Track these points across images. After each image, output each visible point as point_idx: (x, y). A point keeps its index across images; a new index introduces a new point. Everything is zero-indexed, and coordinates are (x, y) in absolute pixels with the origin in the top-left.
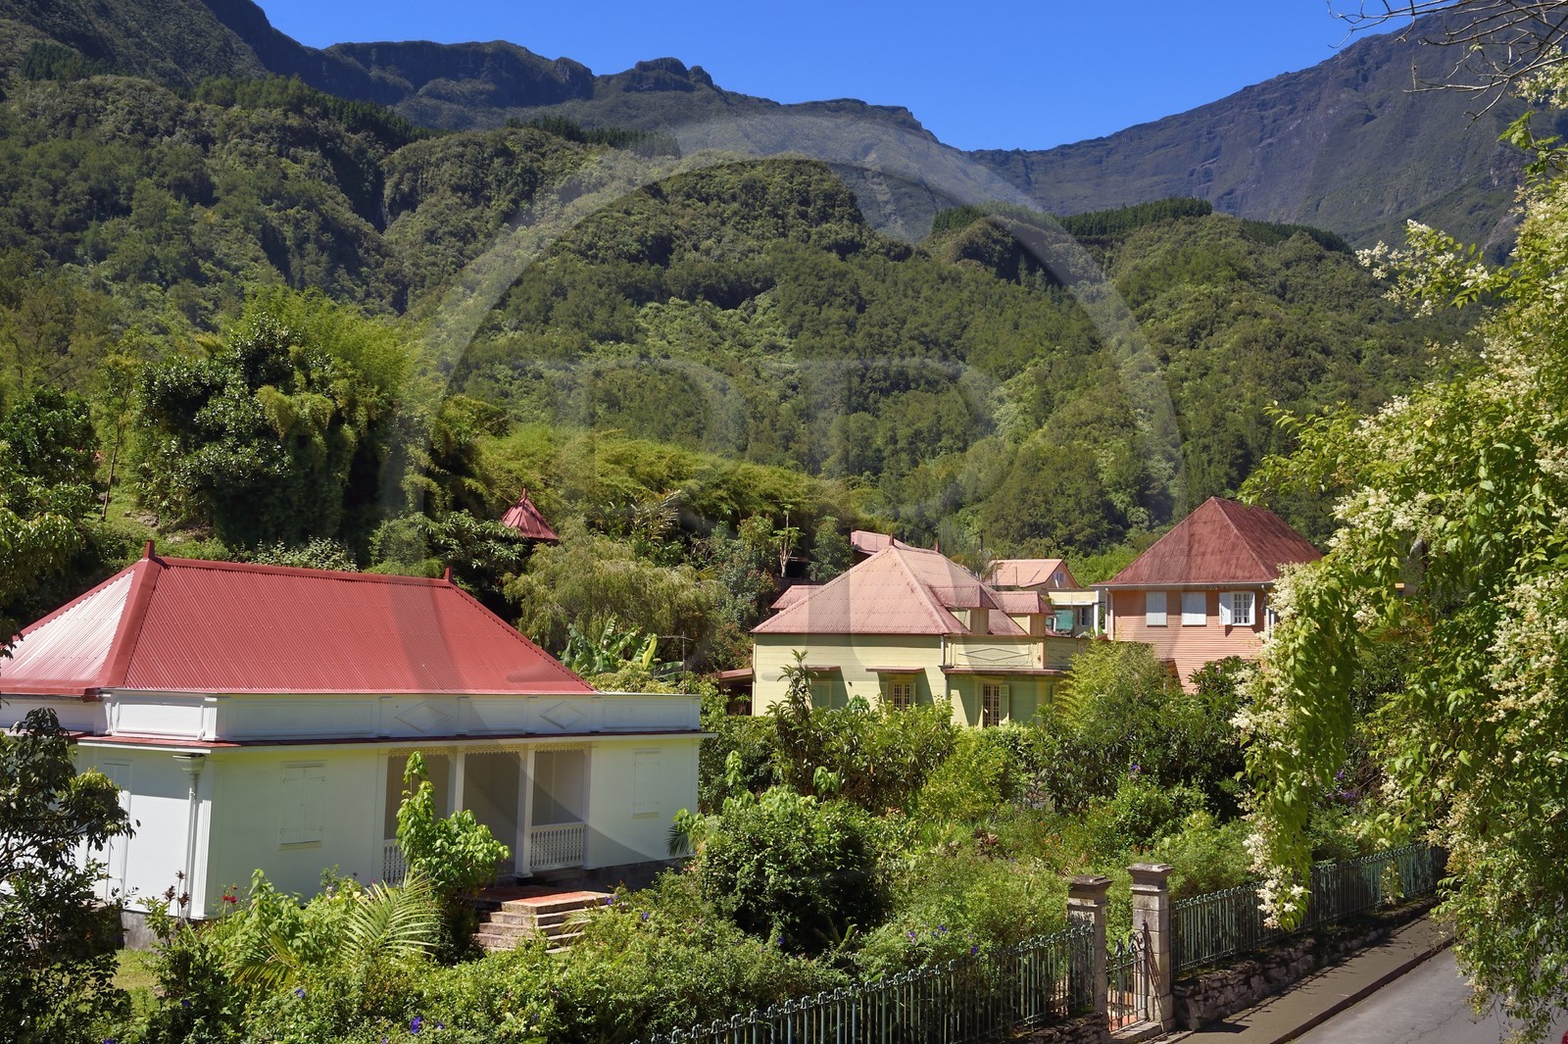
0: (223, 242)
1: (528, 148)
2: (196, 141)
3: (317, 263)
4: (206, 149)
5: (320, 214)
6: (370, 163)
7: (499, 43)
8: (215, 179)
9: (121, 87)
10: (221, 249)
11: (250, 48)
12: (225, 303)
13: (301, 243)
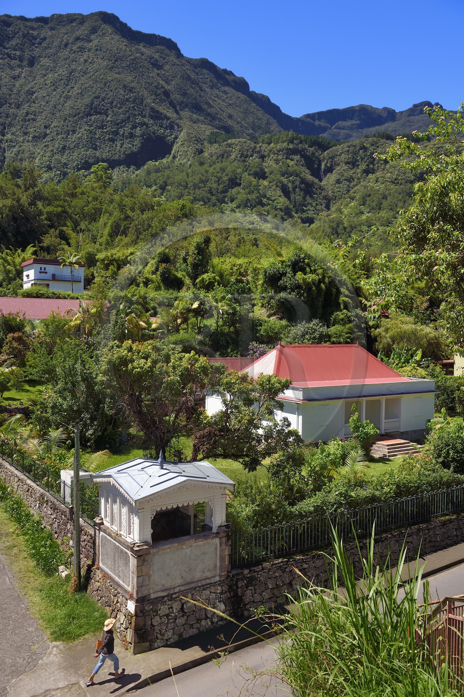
0: (269, 191)
1: (372, 145)
2: (260, 158)
3: (300, 195)
4: (263, 160)
5: (301, 178)
6: (317, 157)
7: (360, 105)
8: (266, 170)
9: (237, 142)
10: (269, 194)
11: (276, 121)
12: (271, 212)
13: (294, 189)
